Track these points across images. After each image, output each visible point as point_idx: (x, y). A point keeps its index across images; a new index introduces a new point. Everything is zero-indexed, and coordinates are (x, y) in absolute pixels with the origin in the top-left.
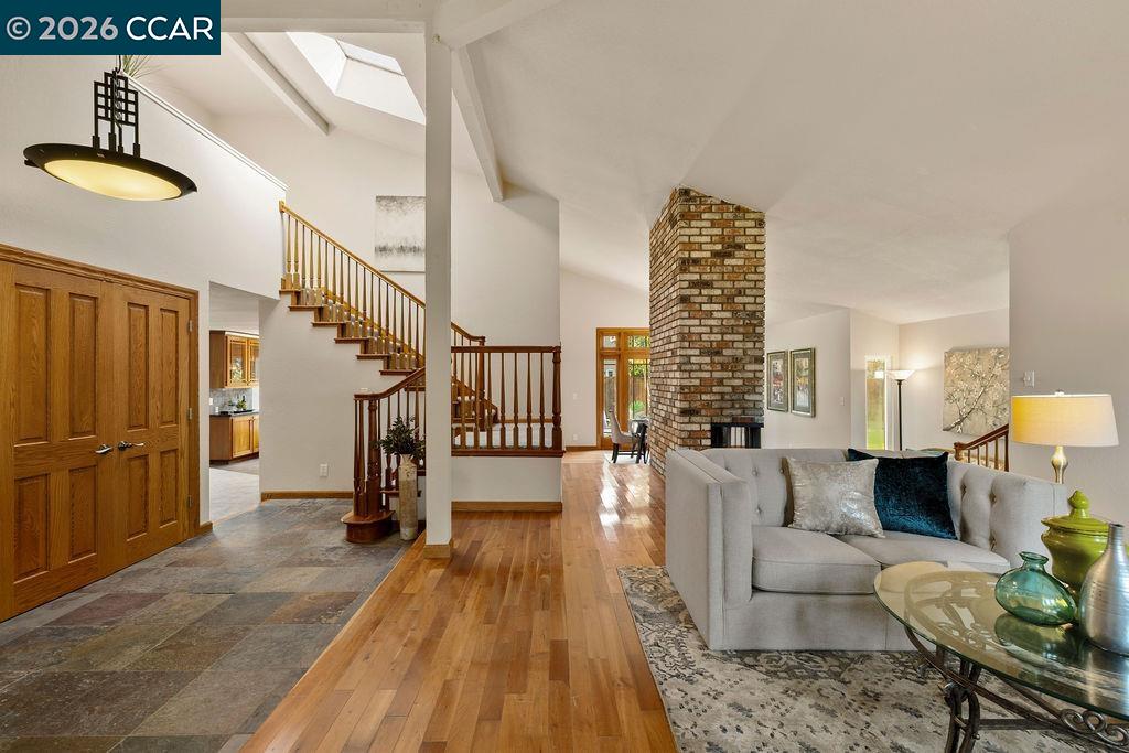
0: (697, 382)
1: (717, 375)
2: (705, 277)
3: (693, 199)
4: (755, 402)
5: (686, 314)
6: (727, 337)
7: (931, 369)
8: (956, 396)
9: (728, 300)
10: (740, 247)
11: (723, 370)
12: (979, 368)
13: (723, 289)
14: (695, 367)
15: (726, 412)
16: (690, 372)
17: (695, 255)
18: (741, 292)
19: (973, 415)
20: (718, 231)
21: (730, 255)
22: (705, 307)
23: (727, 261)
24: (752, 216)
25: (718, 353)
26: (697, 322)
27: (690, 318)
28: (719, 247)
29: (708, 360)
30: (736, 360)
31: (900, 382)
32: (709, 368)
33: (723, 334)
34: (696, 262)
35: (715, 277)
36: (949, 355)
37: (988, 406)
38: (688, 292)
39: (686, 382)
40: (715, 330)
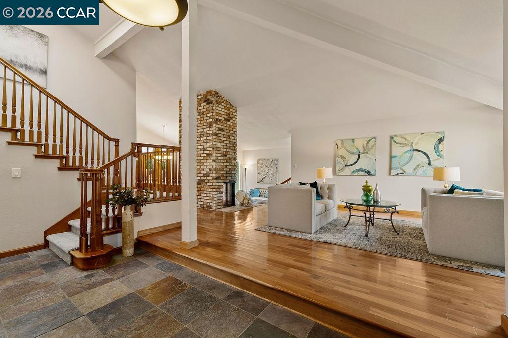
0: (220, 167)
1: (225, 164)
2: (222, 127)
3: (218, 96)
4: (234, 174)
5: (217, 140)
6: (228, 150)
7: (252, 165)
8: (261, 172)
9: (228, 137)
10: (231, 118)
11: (227, 162)
12: (267, 164)
13: (227, 132)
14: (220, 161)
15: (228, 178)
16: (218, 162)
17: (220, 118)
18: (231, 135)
19: (266, 178)
20: (226, 111)
21: (229, 121)
22: (222, 138)
23: (228, 123)
24: (234, 108)
25: (226, 156)
26: (219, 144)
27: (218, 142)
28: (226, 117)
29: (223, 158)
30: (230, 159)
31: (246, 169)
32: (223, 161)
33: (227, 149)
34: (220, 121)
35: (225, 128)
36: (259, 160)
37: (270, 175)
38: (218, 132)
39: (217, 167)
40: (225, 147)
